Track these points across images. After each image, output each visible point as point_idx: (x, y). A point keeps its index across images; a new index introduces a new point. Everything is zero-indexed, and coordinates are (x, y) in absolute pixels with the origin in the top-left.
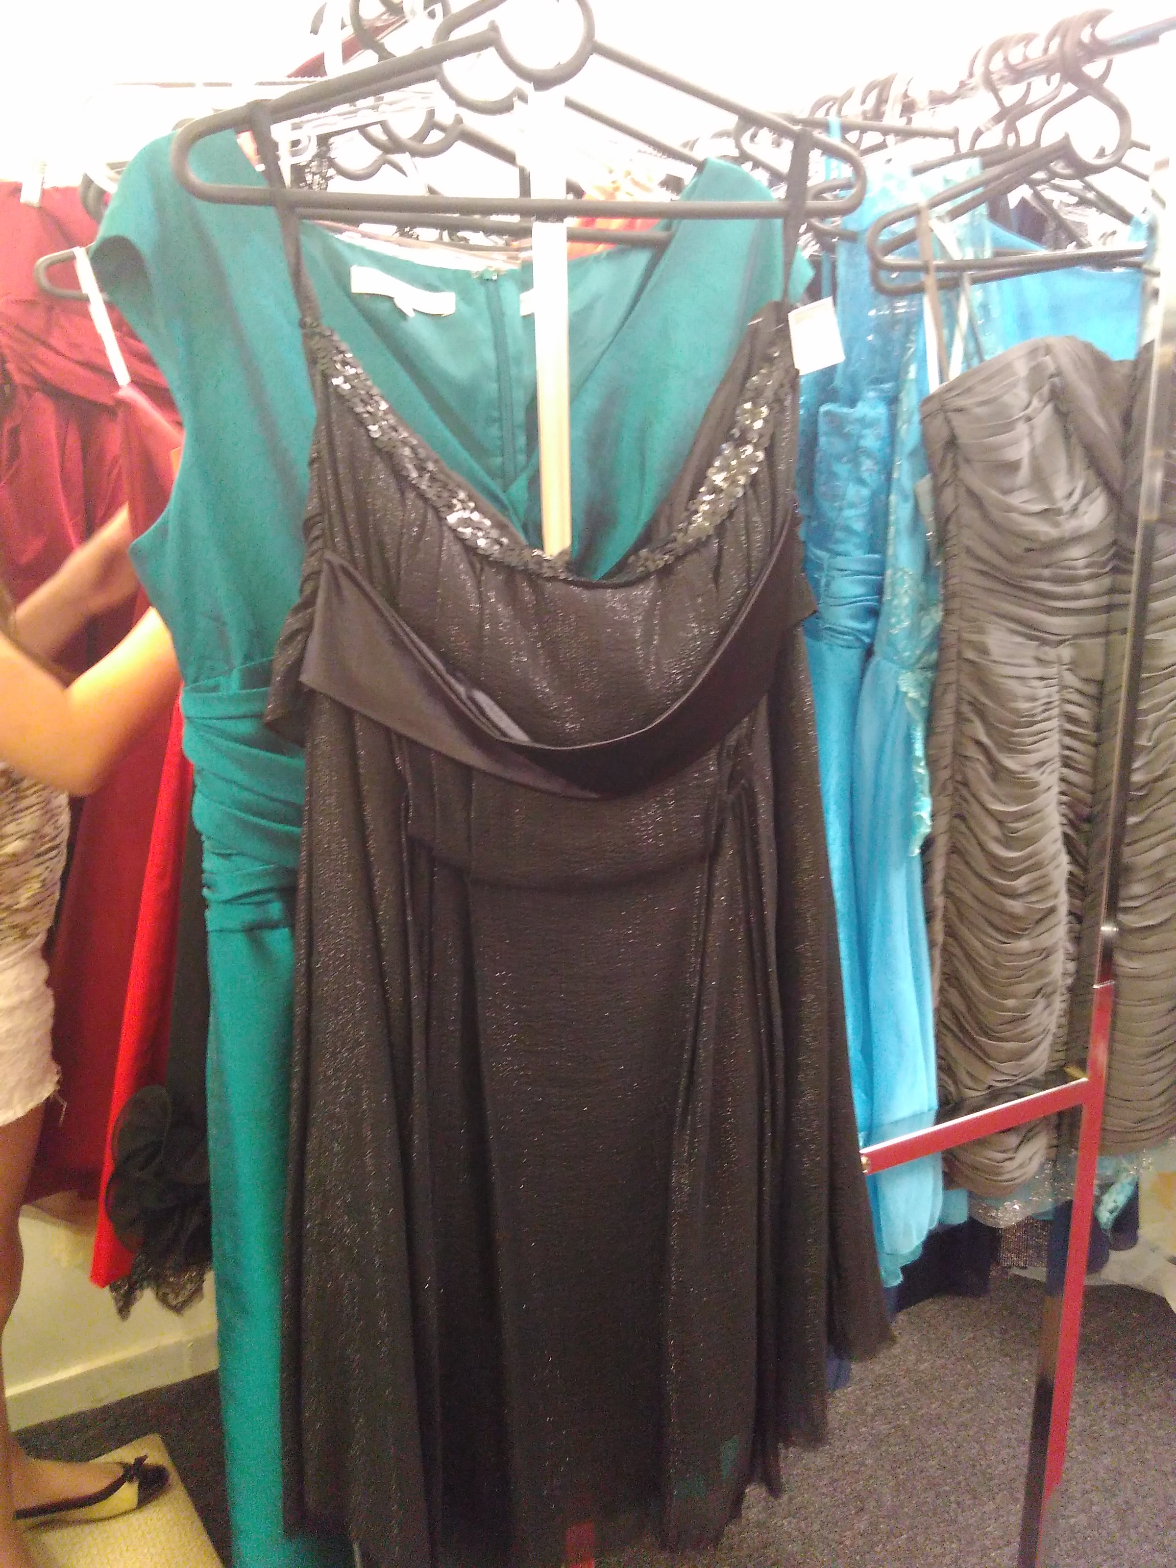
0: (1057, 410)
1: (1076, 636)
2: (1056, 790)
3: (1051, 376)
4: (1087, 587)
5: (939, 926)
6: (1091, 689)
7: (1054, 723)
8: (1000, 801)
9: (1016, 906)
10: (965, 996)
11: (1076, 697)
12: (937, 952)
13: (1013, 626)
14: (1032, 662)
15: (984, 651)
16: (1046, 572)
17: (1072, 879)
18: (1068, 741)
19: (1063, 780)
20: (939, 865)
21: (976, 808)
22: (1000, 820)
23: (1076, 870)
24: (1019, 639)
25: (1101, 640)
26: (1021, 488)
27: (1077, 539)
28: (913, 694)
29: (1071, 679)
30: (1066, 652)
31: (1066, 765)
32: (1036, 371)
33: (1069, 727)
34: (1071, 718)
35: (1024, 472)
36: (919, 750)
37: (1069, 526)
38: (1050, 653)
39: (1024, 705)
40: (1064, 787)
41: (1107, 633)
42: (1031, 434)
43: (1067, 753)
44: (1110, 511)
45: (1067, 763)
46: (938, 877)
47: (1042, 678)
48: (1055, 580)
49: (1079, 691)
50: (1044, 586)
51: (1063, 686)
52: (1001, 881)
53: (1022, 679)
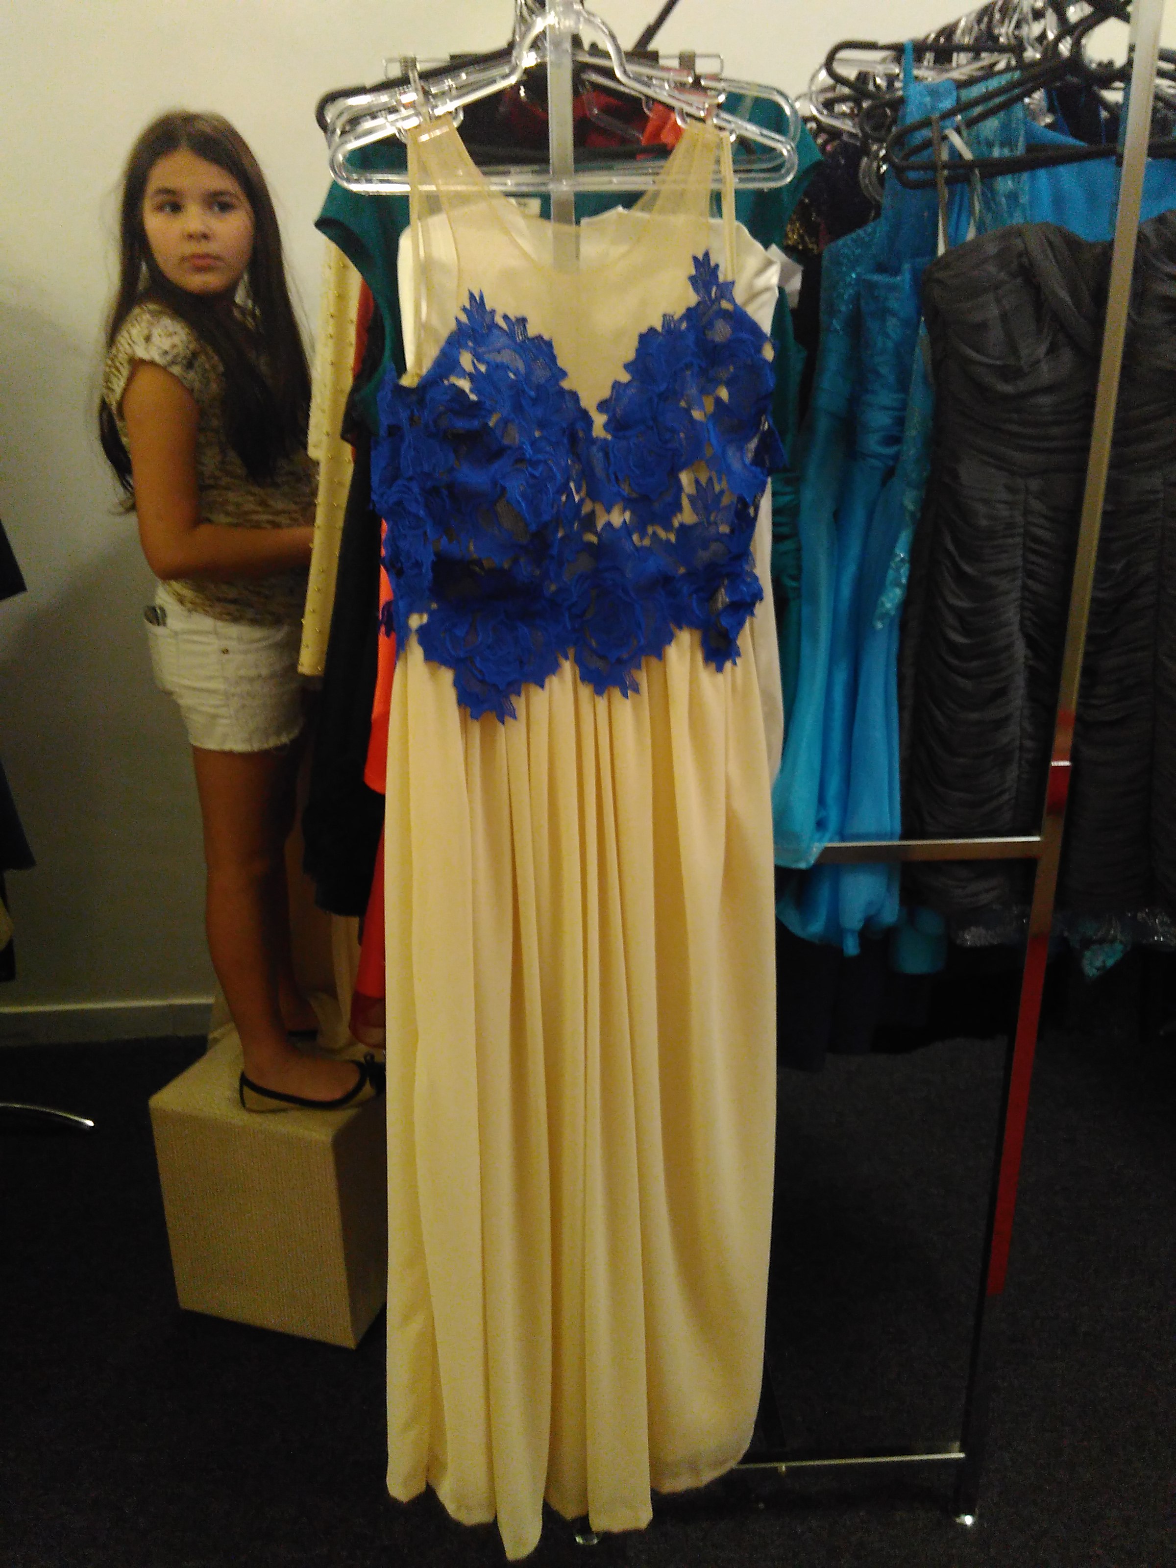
0: (1026, 283)
1: (1045, 471)
2: (1016, 595)
3: (1020, 255)
4: (1055, 431)
6: (1059, 516)
7: (1018, 540)
8: (959, 598)
9: (966, 684)
11: (1042, 521)
13: (985, 458)
14: (1003, 489)
15: (956, 477)
16: (1015, 416)
17: (1034, 673)
18: (1033, 558)
19: (1025, 587)
21: (940, 602)
22: (958, 613)
24: (991, 469)
27: (1042, 390)
28: (911, 507)
29: (1037, 505)
30: (1035, 484)
31: (1030, 575)
32: (1006, 251)
33: (1033, 545)
34: (1036, 539)
35: (995, 332)
38: (1021, 483)
39: (984, 523)
40: (1027, 594)
42: (999, 301)
43: (1030, 566)
47: (1006, 503)
48: (1022, 423)
49: (1046, 517)
50: (1014, 428)
51: (1027, 512)
52: (955, 662)
53: (986, 502)
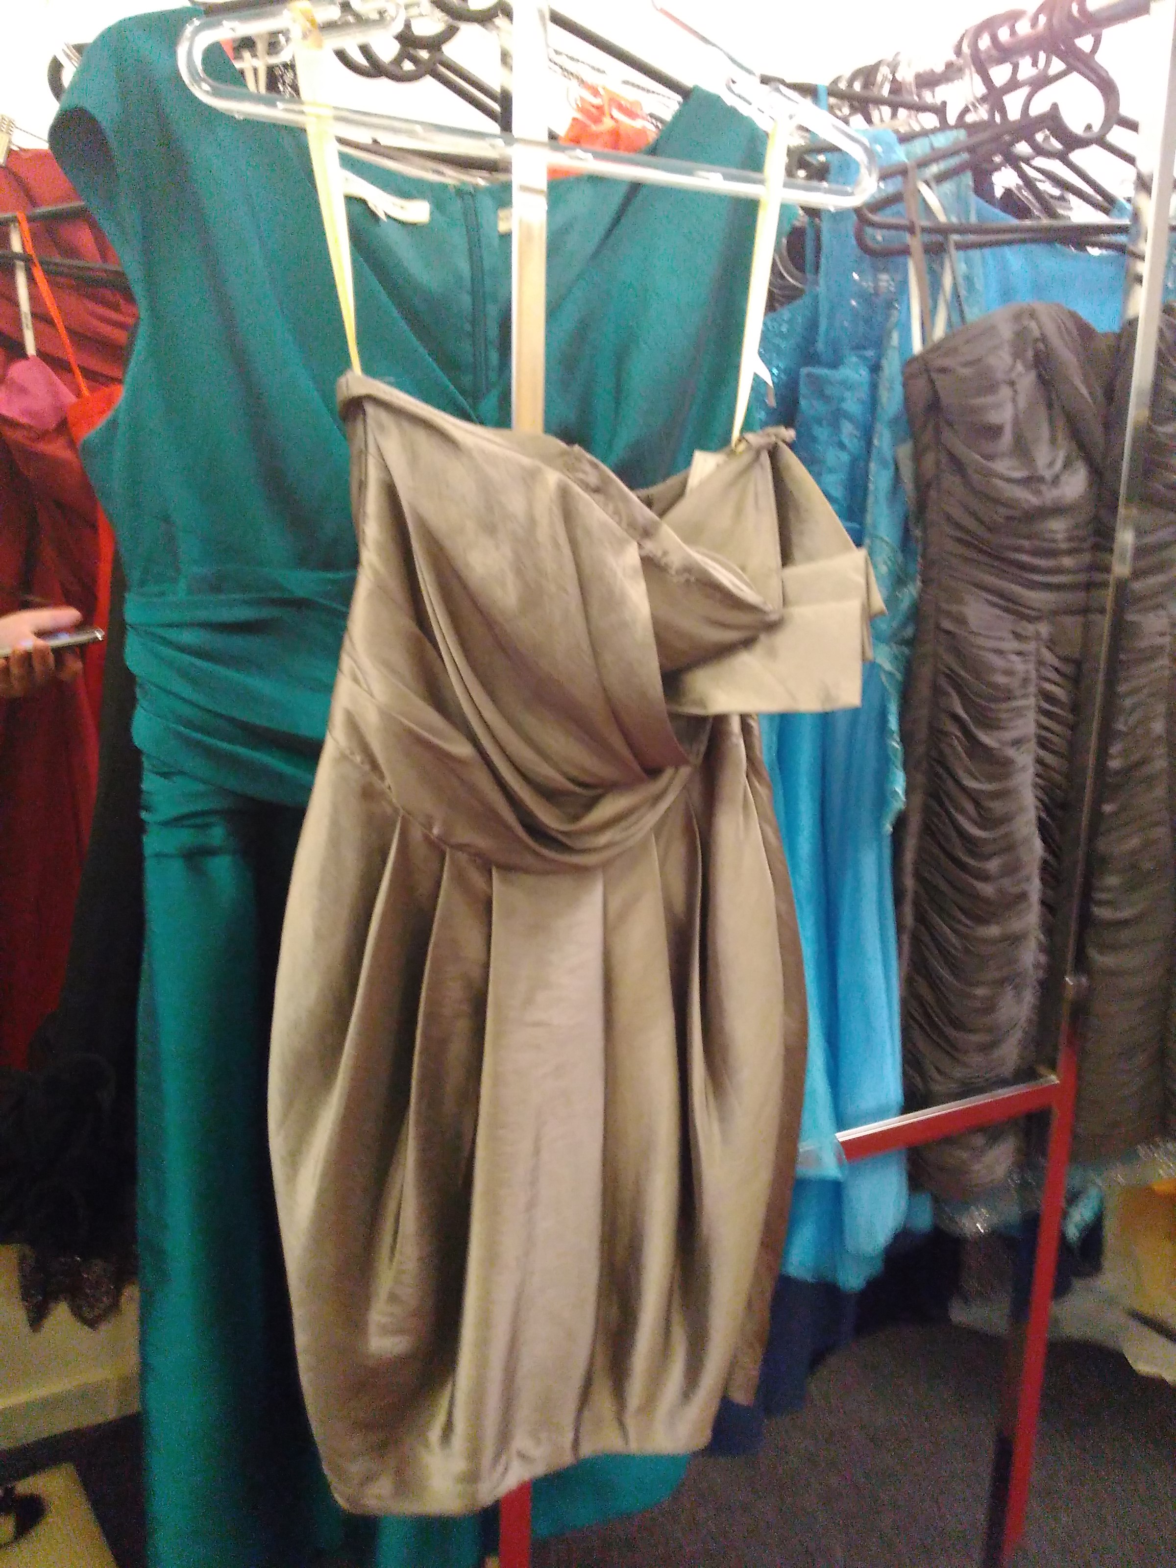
0: (1040, 376)
1: (1055, 613)
2: (1031, 771)
3: (1036, 340)
4: (1067, 562)
5: (908, 910)
6: (1068, 669)
7: (1032, 701)
8: (976, 778)
9: (987, 889)
10: (934, 983)
11: (1054, 676)
12: (906, 938)
13: (991, 597)
14: (1011, 636)
15: (961, 621)
16: (1026, 543)
17: (1045, 867)
18: (1045, 721)
19: (1039, 761)
20: (911, 844)
21: (950, 784)
22: (974, 797)
23: (1050, 858)
24: (998, 612)
25: (1079, 619)
26: (1003, 455)
27: (1058, 510)
28: (888, 666)
29: (1048, 656)
30: (1044, 629)
32: (1021, 335)
33: (1047, 706)
34: (1048, 697)
35: (1007, 438)
36: (893, 723)
37: (1050, 495)
38: (1029, 629)
39: (1001, 679)
40: (1040, 769)
41: (1085, 611)
42: (1014, 400)
43: (1044, 733)
44: (1091, 484)
45: (1043, 743)
46: (909, 857)
48: (1035, 553)
49: (1056, 669)
50: (1025, 558)
51: (1041, 663)
52: (971, 862)
53: (1000, 652)
